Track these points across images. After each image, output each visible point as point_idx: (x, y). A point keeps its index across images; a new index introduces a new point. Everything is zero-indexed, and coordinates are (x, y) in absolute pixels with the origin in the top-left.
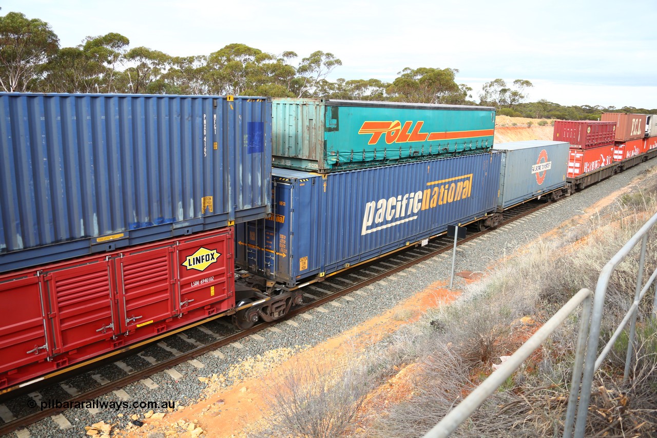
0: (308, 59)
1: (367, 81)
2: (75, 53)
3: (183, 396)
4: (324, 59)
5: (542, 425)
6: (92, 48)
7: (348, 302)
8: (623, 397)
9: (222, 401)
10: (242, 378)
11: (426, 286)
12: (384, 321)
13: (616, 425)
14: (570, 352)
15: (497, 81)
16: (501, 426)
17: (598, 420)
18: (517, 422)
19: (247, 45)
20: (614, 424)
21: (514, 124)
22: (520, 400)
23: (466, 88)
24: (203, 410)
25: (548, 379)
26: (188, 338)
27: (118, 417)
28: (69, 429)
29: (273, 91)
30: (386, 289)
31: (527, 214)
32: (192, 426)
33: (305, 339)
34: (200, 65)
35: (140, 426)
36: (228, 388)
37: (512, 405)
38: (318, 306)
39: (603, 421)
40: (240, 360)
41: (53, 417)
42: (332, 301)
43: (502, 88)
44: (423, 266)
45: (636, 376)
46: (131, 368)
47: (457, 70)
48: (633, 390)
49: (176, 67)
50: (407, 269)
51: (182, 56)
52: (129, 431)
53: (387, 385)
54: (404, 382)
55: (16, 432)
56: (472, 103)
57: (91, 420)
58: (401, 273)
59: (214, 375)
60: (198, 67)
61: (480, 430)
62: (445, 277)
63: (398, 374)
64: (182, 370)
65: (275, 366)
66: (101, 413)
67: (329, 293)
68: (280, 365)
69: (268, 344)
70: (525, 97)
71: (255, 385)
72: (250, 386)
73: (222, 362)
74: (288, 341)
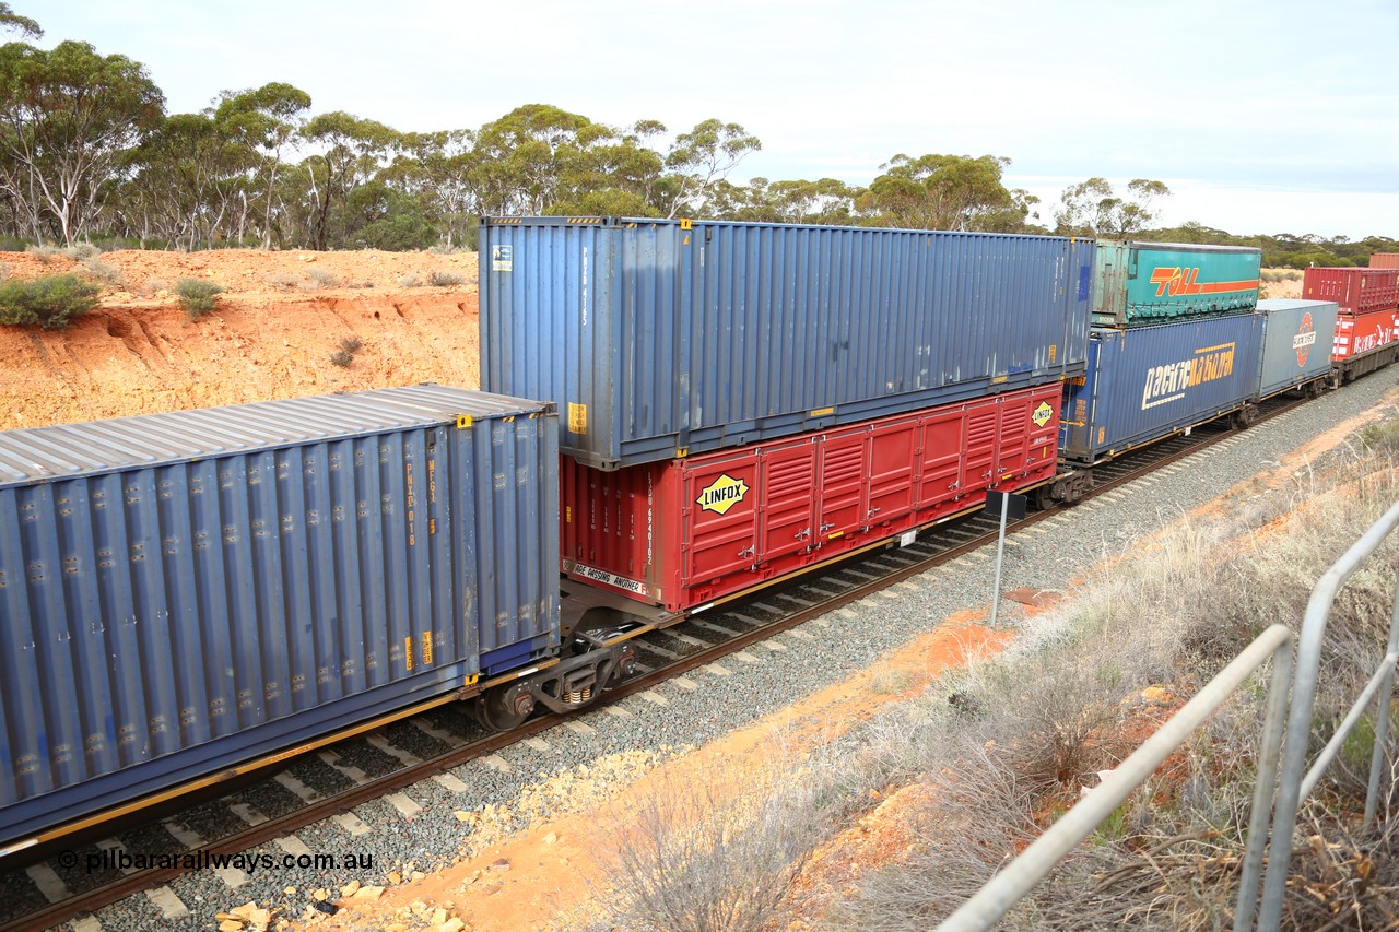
0: (688, 138)
1: (814, 183)
2: (198, 125)
3: (422, 850)
4: (722, 136)
5: (1187, 916)
6: (233, 114)
7: (773, 653)
8: (1363, 859)
9: (504, 862)
10: (547, 814)
11: (940, 621)
12: (851, 694)
13: (1348, 918)
14: (1248, 762)
15: (1092, 183)
16: (1098, 919)
17: (1307, 907)
18: (1132, 911)
19: (560, 107)
20: (1342, 917)
22: (1139, 863)
23: (1026, 199)
24: (465, 880)
25: (1200, 819)
26: (434, 728)
27: (285, 895)
28: (183, 918)
29: (615, 206)
30: (855, 626)
31: (1158, 467)
32: (441, 914)
33: (681, 732)
34: (460, 151)
35: (332, 914)
36: (517, 834)
37: (1123, 873)
38: (710, 663)
39: (1318, 910)
40: (543, 775)
41: (150, 893)
42: (740, 650)
43: (1104, 197)
44: (934, 578)
45: (1392, 815)
46: (313, 791)
47: (1007, 160)
48: (1384, 843)
49: (409, 155)
50: (899, 584)
51: (423, 133)
52: (308, 924)
53: (857, 831)
54: (892, 823)
55: (73, 923)
56: (1038, 230)
57: (228, 900)
58: (887, 593)
60: (456, 154)
61: (1055, 926)
62: (980, 602)
63: (879, 808)
64: (421, 796)
65: (616, 790)
66: (249, 885)
67: (733, 633)
68: (629, 786)
69: (602, 742)
70: (1153, 217)
71: (575, 828)
72: (565, 831)
73: (506, 780)
74: (645, 736)
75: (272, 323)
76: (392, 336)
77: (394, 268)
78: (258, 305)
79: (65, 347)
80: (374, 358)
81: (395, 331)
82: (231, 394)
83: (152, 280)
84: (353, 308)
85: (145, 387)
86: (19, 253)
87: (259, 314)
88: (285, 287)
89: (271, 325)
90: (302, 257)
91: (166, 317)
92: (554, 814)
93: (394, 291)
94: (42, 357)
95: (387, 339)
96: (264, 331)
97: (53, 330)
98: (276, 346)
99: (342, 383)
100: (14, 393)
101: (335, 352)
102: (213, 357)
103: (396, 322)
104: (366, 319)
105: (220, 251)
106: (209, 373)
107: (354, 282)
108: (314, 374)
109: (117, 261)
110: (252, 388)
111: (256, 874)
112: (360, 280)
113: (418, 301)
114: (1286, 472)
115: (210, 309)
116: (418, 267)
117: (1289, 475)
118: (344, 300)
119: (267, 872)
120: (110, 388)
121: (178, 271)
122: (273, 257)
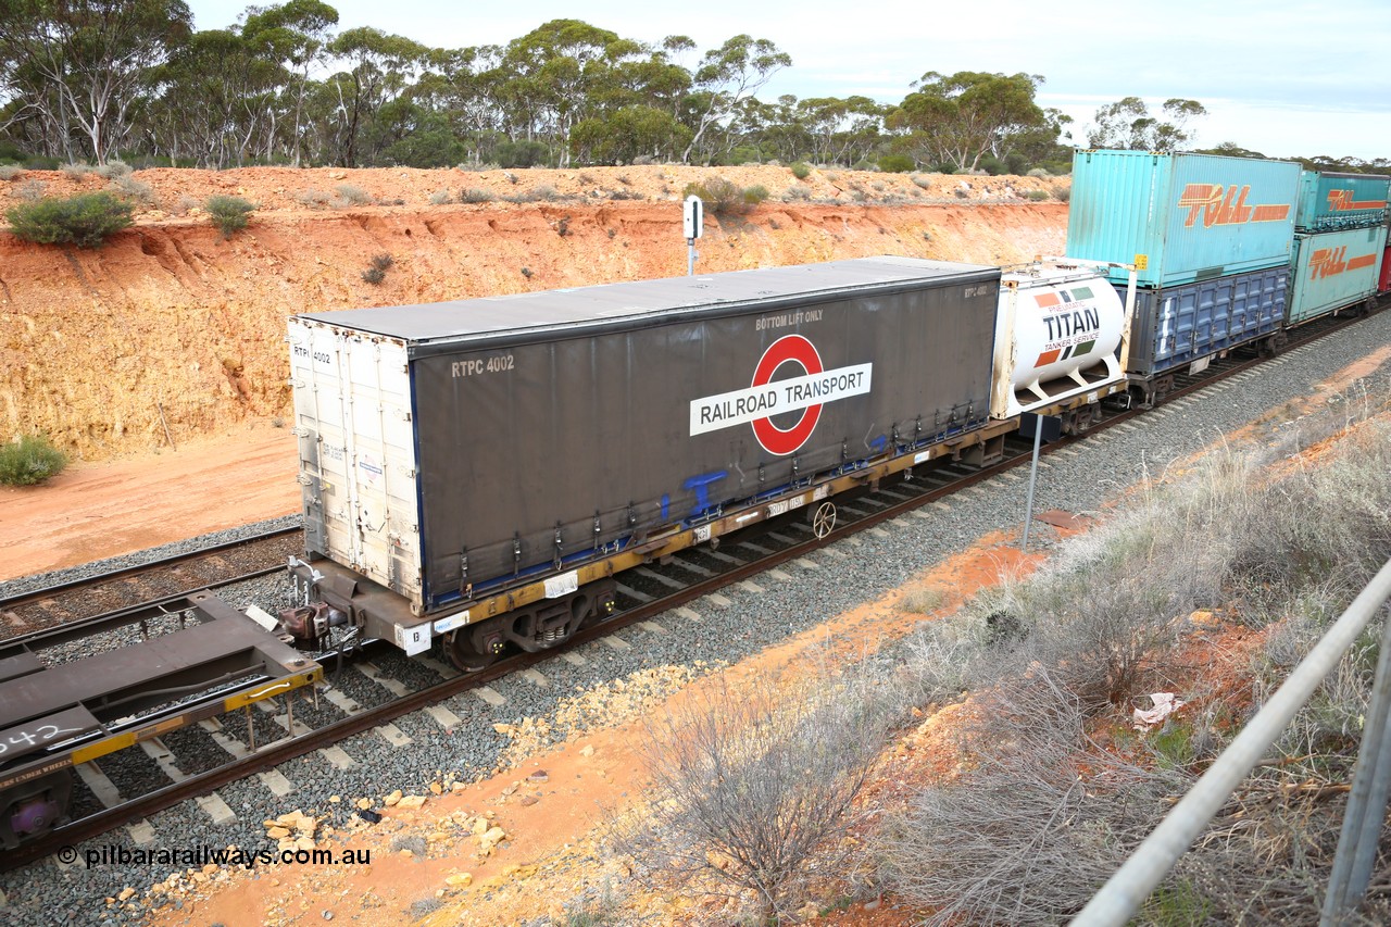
0: (718, 53)
1: (843, 101)
2: (225, 41)
3: (462, 761)
4: (753, 53)
5: (1268, 842)
6: (260, 30)
7: (806, 571)
9: (543, 774)
10: (583, 727)
11: (972, 542)
12: (883, 613)
15: (1126, 102)
18: (1211, 835)
19: (588, 22)
23: (1060, 118)
24: (505, 791)
27: (330, 803)
28: (232, 825)
29: (644, 122)
30: (887, 546)
32: (482, 823)
33: (715, 648)
34: (487, 67)
35: (376, 822)
36: (554, 746)
38: (742, 580)
40: (579, 688)
41: (200, 800)
42: (772, 568)
43: (1139, 117)
44: (965, 499)
46: (355, 703)
47: (1041, 78)
49: (436, 71)
50: (930, 504)
51: (451, 49)
52: (353, 832)
53: (901, 749)
54: (938, 742)
55: (128, 828)
57: (275, 807)
58: (919, 513)
59: (526, 719)
60: (484, 70)
62: (1011, 523)
63: (922, 726)
64: (461, 709)
65: (652, 704)
66: (295, 794)
67: (765, 551)
68: (664, 700)
69: (638, 657)
70: (1188, 137)
71: (612, 741)
72: (602, 745)
73: (543, 693)
74: (680, 651)
75: (304, 240)
76: (423, 253)
77: (425, 186)
78: (290, 222)
79: (100, 265)
80: (406, 275)
81: (426, 249)
82: (264, 311)
83: (184, 197)
84: (385, 226)
85: (180, 305)
86: (52, 172)
87: (291, 232)
88: (315, 205)
89: (303, 243)
90: (332, 175)
91: (199, 235)
92: (591, 728)
93: (425, 208)
94: (78, 275)
95: (418, 256)
96: (296, 249)
97: (87, 249)
98: (309, 264)
99: (374, 300)
100: (52, 312)
101: (366, 270)
102: (246, 275)
103: (427, 240)
104: (397, 237)
105: (250, 169)
106: (243, 290)
107: (385, 199)
108: (346, 292)
109: (149, 179)
110: (285, 306)
111: (301, 782)
112: (390, 197)
113: (449, 218)
114: (1319, 399)
115: (243, 227)
116: (449, 184)
117: (1323, 401)
118: (375, 217)
119: (312, 782)
120: (146, 306)
121: (210, 188)
122: (303, 174)
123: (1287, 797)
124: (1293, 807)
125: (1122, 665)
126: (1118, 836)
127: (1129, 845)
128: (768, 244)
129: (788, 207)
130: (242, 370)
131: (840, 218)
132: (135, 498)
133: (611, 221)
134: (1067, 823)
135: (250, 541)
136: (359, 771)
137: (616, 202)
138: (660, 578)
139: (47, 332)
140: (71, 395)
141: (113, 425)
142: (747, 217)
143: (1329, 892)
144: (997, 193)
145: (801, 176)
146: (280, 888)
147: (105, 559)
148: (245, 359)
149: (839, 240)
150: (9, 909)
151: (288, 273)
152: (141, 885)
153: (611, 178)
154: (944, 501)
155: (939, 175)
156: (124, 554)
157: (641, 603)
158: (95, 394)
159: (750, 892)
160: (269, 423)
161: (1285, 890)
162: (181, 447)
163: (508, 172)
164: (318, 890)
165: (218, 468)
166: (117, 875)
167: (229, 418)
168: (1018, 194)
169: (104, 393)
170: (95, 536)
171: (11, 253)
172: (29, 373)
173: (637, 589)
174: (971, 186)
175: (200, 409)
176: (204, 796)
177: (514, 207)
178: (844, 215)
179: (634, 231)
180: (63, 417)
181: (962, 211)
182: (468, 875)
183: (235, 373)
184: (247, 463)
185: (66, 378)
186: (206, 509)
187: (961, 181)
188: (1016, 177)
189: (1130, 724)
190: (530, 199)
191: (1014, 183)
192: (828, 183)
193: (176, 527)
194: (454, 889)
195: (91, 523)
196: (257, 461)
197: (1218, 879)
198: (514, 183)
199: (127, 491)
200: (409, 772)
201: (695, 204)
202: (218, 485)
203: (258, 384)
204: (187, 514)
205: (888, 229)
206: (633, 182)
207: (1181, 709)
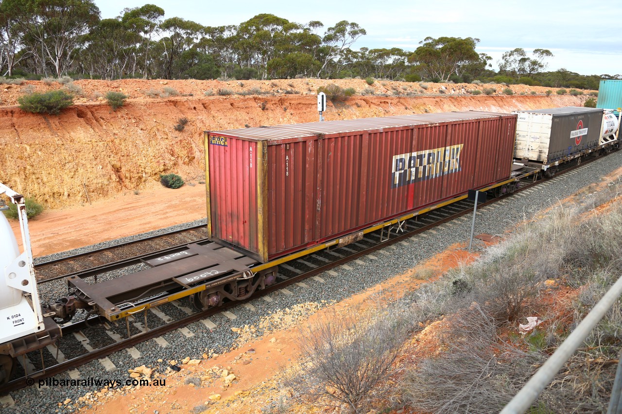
0: (333, 29)
1: (389, 50)
2: (115, 24)
3: (217, 344)
4: (348, 28)
5: (580, 385)
6: (130, 19)
7: (371, 260)
9: (253, 350)
10: (271, 329)
11: (446, 248)
12: (406, 279)
15: (516, 50)
18: (554, 382)
19: (275, 15)
21: (533, 93)
23: (486, 57)
24: (236, 358)
27: (158, 362)
28: (114, 371)
29: (300, 59)
30: (408, 249)
32: (225, 372)
33: (330, 295)
34: (230, 35)
35: (178, 371)
36: (258, 338)
38: (343, 264)
40: (269, 312)
41: (100, 360)
42: (356, 259)
43: (522, 57)
44: (444, 228)
46: (169, 317)
47: (478, 40)
49: (208, 37)
50: (428, 231)
51: (214, 27)
52: (168, 375)
53: (414, 341)
54: (430, 338)
55: (68, 372)
56: (491, 72)
57: (133, 364)
58: (423, 235)
60: (229, 36)
62: (464, 239)
63: (423, 331)
64: (216, 321)
65: (302, 319)
66: (142, 358)
67: (353, 251)
68: (307, 318)
69: (296, 298)
70: (544, 66)
71: (284, 336)
72: (280, 337)
73: (253, 314)
74: (315, 296)
75: (149, 111)
76: (201, 118)
77: (202, 87)
78: (142, 104)
79: (59, 122)
80: (194, 127)
81: (203, 116)
82: (131, 143)
83: (96, 92)
84: (184, 105)
85: (94, 140)
86: (38, 81)
87: (143, 108)
88: (154, 96)
89: (148, 113)
90: (161, 83)
91: (102, 109)
92: (275, 330)
93: (202, 97)
94: (49, 127)
95: (199, 119)
96: (145, 115)
97: (53, 115)
98: (151, 122)
99: (180, 138)
100: (37, 143)
101: (176, 125)
102: (123, 127)
103: (203, 112)
104: (190, 110)
105: (125, 80)
106: (121, 133)
107: (185, 93)
108: (167, 135)
109: (80, 84)
110: (140, 141)
111: (145, 353)
112: (187, 92)
113: (213, 102)
114: (604, 184)
115: (121, 106)
116: (213, 87)
117: (606, 185)
118: (180, 101)
119: (150, 352)
120: (78, 140)
121: (107, 88)
122: (148, 82)
123: (589, 365)
124: (592, 370)
125: (514, 304)
126: (512, 382)
127: (517, 386)
128: (355, 114)
129: (364, 97)
130: (121, 169)
131: (387, 102)
132: (73, 225)
133: (285, 103)
134: (489, 376)
135: (124, 245)
136: (171, 348)
137: (287, 95)
138: (306, 263)
139: (35, 152)
140: (45, 180)
141: (64, 193)
142: (346, 102)
143: (609, 409)
144: (458, 91)
145: (370, 84)
146: (135, 400)
147: (59, 253)
148: (122, 164)
149: (387, 112)
150: (16, 407)
151: (141, 126)
152: (74, 398)
153: (285, 85)
154: (434, 230)
155: (432, 83)
156: (68, 250)
157: (298, 274)
158: (56, 179)
159: (345, 405)
160: (132, 192)
161: (588, 408)
162: (94, 203)
163: (240, 82)
164: (152, 401)
165: (110, 212)
166: (63, 393)
167: (115, 190)
168: (467, 92)
169: (60, 179)
170: (55, 242)
171: (20, 117)
172: (27, 170)
173: (296, 268)
174: (446, 88)
175: (102, 186)
176: (102, 358)
177: (242, 97)
178: (389, 101)
179: (295, 108)
180: (42, 189)
181: (441, 99)
182: (219, 395)
183: (117, 170)
184: (123, 210)
185: (43, 172)
186: (104, 231)
187: (442, 86)
188: (466, 84)
189: (517, 331)
190: (249, 94)
191: (466, 87)
192: (382, 87)
193: (91, 238)
194: (213, 401)
195: (53, 237)
196: (127, 210)
197: (557, 402)
198: (242, 86)
199: (69, 222)
200: (193, 349)
201: (323, 96)
202: (110, 220)
203: (128, 175)
204: (96, 233)
205: (409, 107)
206: (295, 86)
207: (540, 324)
